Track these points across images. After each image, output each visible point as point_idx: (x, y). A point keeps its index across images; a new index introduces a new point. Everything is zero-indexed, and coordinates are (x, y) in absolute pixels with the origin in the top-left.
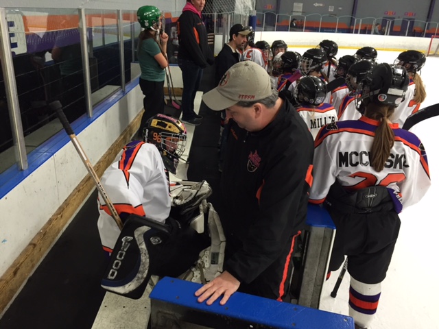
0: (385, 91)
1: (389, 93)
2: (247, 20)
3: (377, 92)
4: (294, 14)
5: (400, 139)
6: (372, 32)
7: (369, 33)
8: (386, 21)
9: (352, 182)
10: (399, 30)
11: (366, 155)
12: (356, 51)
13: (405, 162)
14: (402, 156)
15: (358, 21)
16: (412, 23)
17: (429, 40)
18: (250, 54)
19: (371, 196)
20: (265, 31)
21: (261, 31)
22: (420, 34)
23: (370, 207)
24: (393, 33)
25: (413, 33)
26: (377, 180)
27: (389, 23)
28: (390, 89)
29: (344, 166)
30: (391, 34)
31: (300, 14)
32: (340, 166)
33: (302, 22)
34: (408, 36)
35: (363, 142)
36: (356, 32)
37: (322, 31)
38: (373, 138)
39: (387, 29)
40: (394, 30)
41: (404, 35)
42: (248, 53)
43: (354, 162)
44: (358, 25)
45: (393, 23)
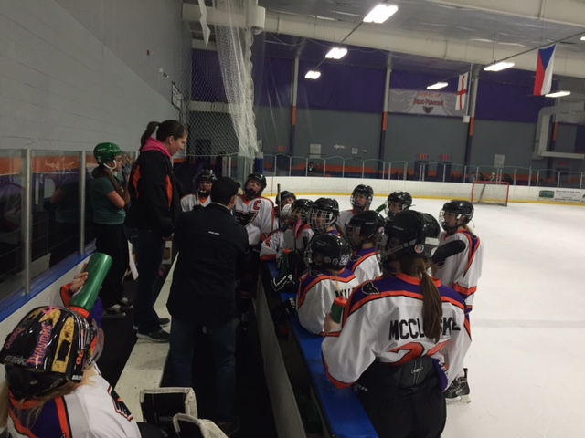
0: (421, 241)
1: (426, 242)
2: (253, 163)
3: (413, 242)
4: (311, 157)
6: (405, 177)
7: (401, 178)
8: (419, 165)
9: (394, 358)
10: (435, 174)
11: (415, 324)
13: (454, 324)
14: (450, 319)
15: (387, 165)
16: (449, 167)
17: (469, 186)
19: (418, 370)
20: (277, 175)
21: (273, 176)
22: (459, 180)
23: (415, 386)
24: (428, 178)
25: (451, 179)
26: (424, 349)
27: (422, 168)
28: (427, 239)
29: (393, 338)
30: (426, 180)
31: (319, 157)
32: (390, 339)
34: (446, 181)
36: (386, 178)
37: (346, 176)
39: (422, 174)
40: (429, 174)
41: (441, 180)
43: (404, 334)
44: (386, 169)
45: (427, 167)
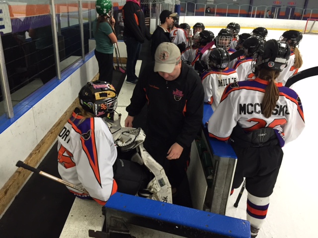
0: (273, 60)
1: (276, 61)
2: (174, 7)
3: (267, 60)
4: (208, 3)
5: (283, 94)
6: (265, 16)
7: (262, 17)
8: (275, 8)
9: (248, 125)
10: (284, 15)
11: (259, 106)
12: (252, 30)
13: (287, 110)
14: (284, 106)
15: (254, 8)
16: (293, 10)
17: (305, 22)
18: (176, 33)
19: (262, 135)
20: (187, 15)
21: (184, 16)
22: (299, 18)
23: (261, 143)
24: (279, 17)
25: (294, 17)
26: (266, 124)
27: (277, 10)
28: (276, 58)
29: (243, 114)
30: (278, 18)
31: (213, 3)
32: (240, 114)
33: (214, 9)
34: (290, 19)
35: (257, 96)
36: (253, 17)
37: (228, 16)
38: (264, 94)
39: (275, 14)
40: (280, 15)
41: (288, 19)
42: (174, 32)
43: (250, 111)
44: (254, 11)
45: (279, 9)
